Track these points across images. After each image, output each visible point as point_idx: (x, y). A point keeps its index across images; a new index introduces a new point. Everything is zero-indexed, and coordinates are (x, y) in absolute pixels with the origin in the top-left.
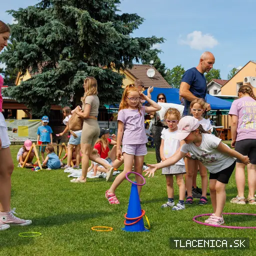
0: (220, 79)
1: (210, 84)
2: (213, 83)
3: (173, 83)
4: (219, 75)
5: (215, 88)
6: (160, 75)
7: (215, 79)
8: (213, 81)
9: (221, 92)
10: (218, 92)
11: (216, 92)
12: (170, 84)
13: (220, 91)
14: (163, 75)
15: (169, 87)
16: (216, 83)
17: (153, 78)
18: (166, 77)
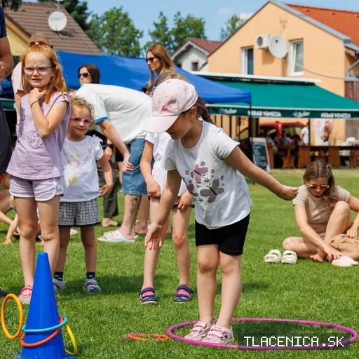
0: (205, 38)
1: (183, 48)
2: (190, 47)
3: (104, 44)
4: (202, 30)
5: (193, 57)
6: (76, 26)
7: (195, 39)
8: (189, 43)
9: (207, 66)
10: (200, 65)
11: (195, 65)
12: (99, 47)
13: (206, 63)
14: (85, 27)
15: (96, 52)
16: (195, 46)
17: (63, 33)
18: (90, 31)
